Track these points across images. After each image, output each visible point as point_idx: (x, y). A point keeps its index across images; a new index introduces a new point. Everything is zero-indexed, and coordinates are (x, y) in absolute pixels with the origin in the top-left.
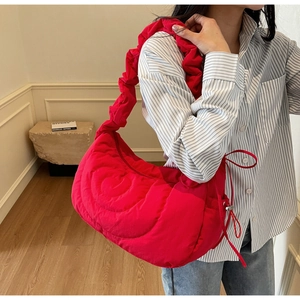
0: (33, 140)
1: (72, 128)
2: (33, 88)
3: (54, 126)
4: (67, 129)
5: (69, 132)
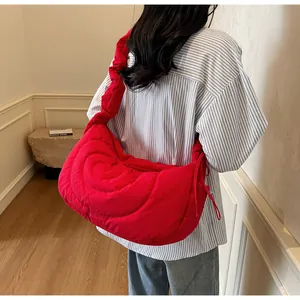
0: (32, 144)
1: (68, 134)
2: (33, 98)
4: (63, 135)
5: (65, 137)
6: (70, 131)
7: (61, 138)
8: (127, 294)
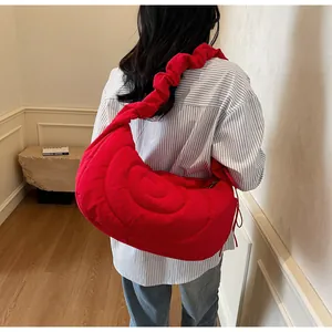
1: (64, 154)
2: (25, 112)
3: (45, 151)
4: (58, 154)
5: (60, 157)
6: (66, 150)
7: (57, 157)
8: (128, 326)
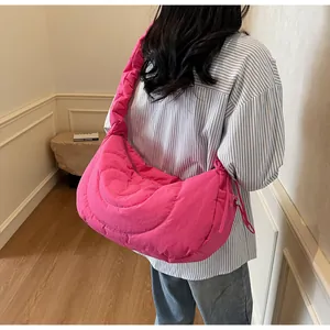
1: (94, 139)
3: (76, 137)
4: (88, 140)
5: (90, 143)
6: (96, 136)
7: (87, 143)
